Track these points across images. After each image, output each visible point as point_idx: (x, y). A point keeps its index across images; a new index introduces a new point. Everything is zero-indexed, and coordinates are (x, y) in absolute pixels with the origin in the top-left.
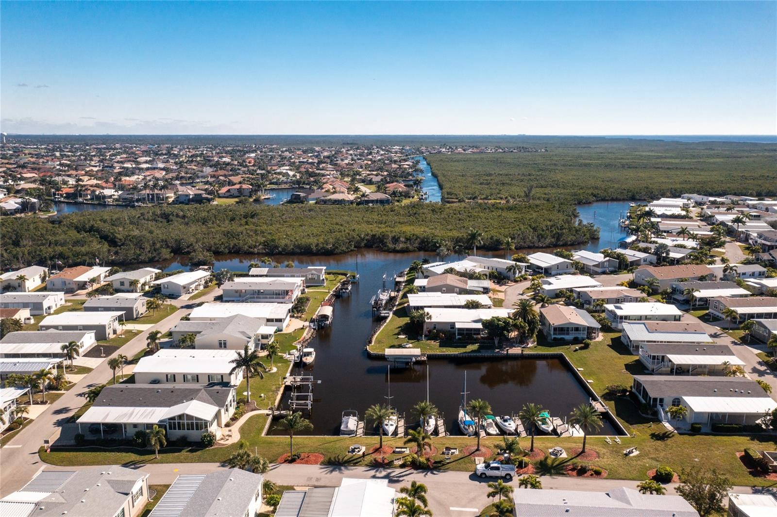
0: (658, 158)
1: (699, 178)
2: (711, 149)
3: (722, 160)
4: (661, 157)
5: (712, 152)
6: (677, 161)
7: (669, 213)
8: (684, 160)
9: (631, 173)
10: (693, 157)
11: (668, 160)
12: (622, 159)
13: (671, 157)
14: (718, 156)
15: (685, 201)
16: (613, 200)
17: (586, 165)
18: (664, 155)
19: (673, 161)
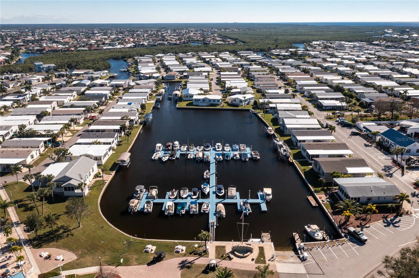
0: (308, 32)
1: (324, 38)
2: (329, 29)
3: (332, 33)
4: (309, 32)
5: (329, 30)
6: (316, 33)
7: (315, 44)
8: (318, 33)
9: (301, 37)
10: (322, 31)
12: (294, 32)
13: (313, 32)
14: (331, 31)
15: (319, 42)
16: (298, 43)
17: (282, 35)
18: (310, 31)
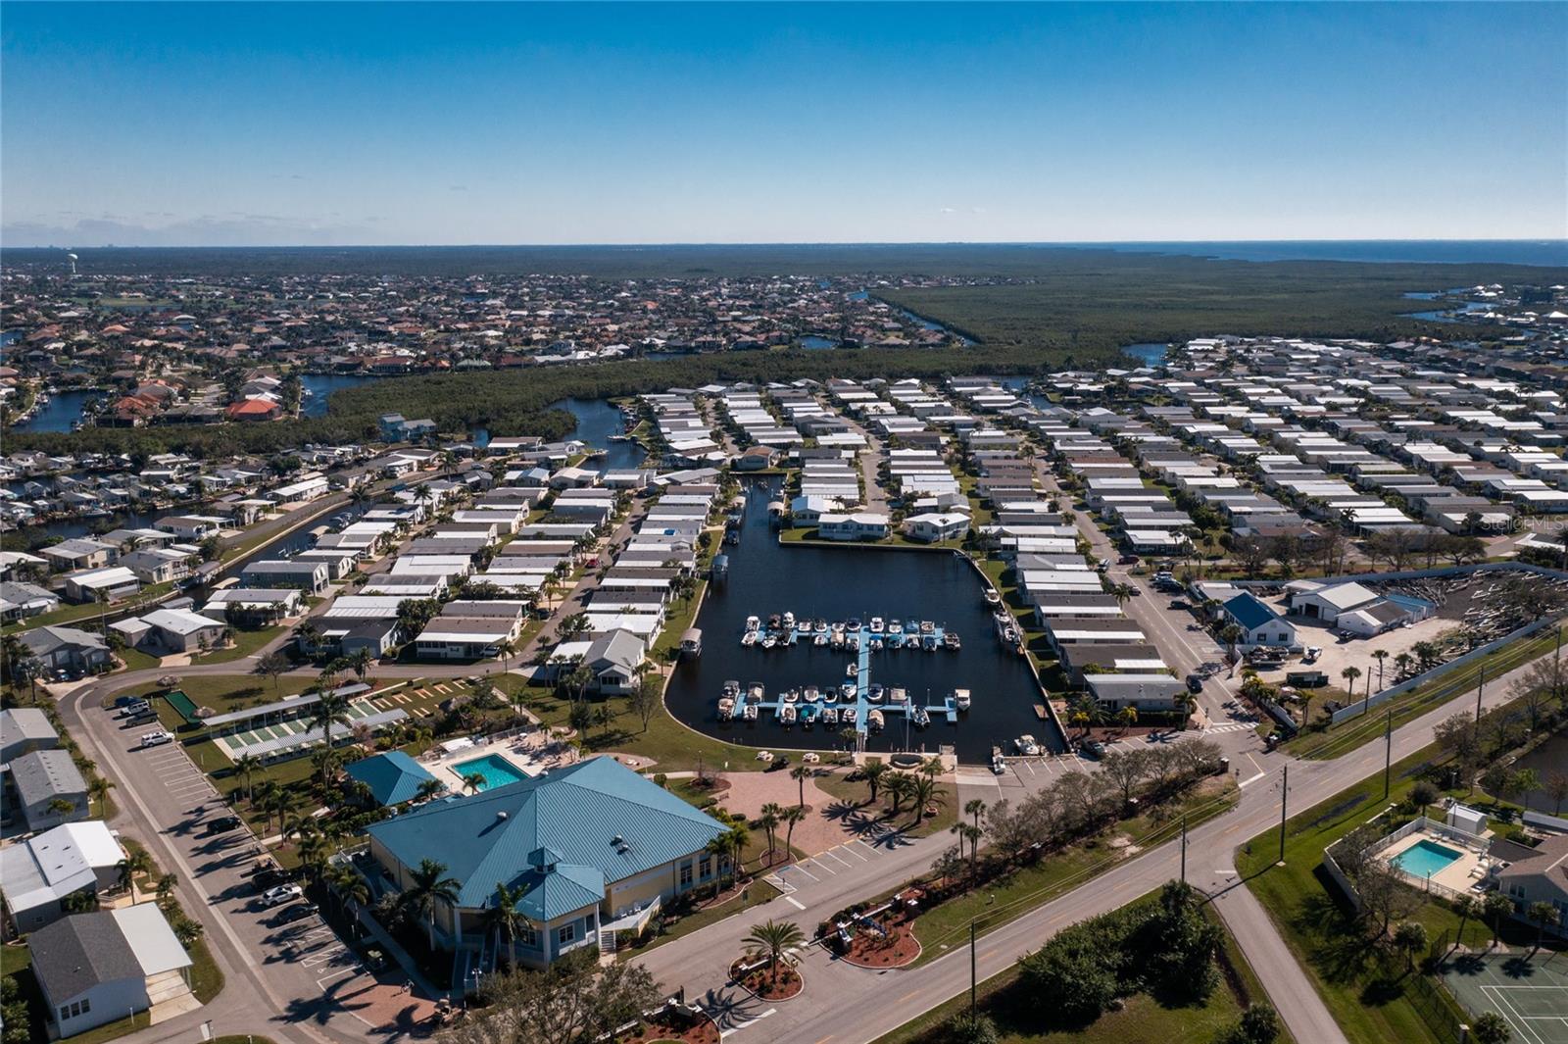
7: (1200, 348)
11: (1214, 297)
12: (1153, 295)
15: (1217, 341)
17: (1109, 305)
19: (1221, 298)
